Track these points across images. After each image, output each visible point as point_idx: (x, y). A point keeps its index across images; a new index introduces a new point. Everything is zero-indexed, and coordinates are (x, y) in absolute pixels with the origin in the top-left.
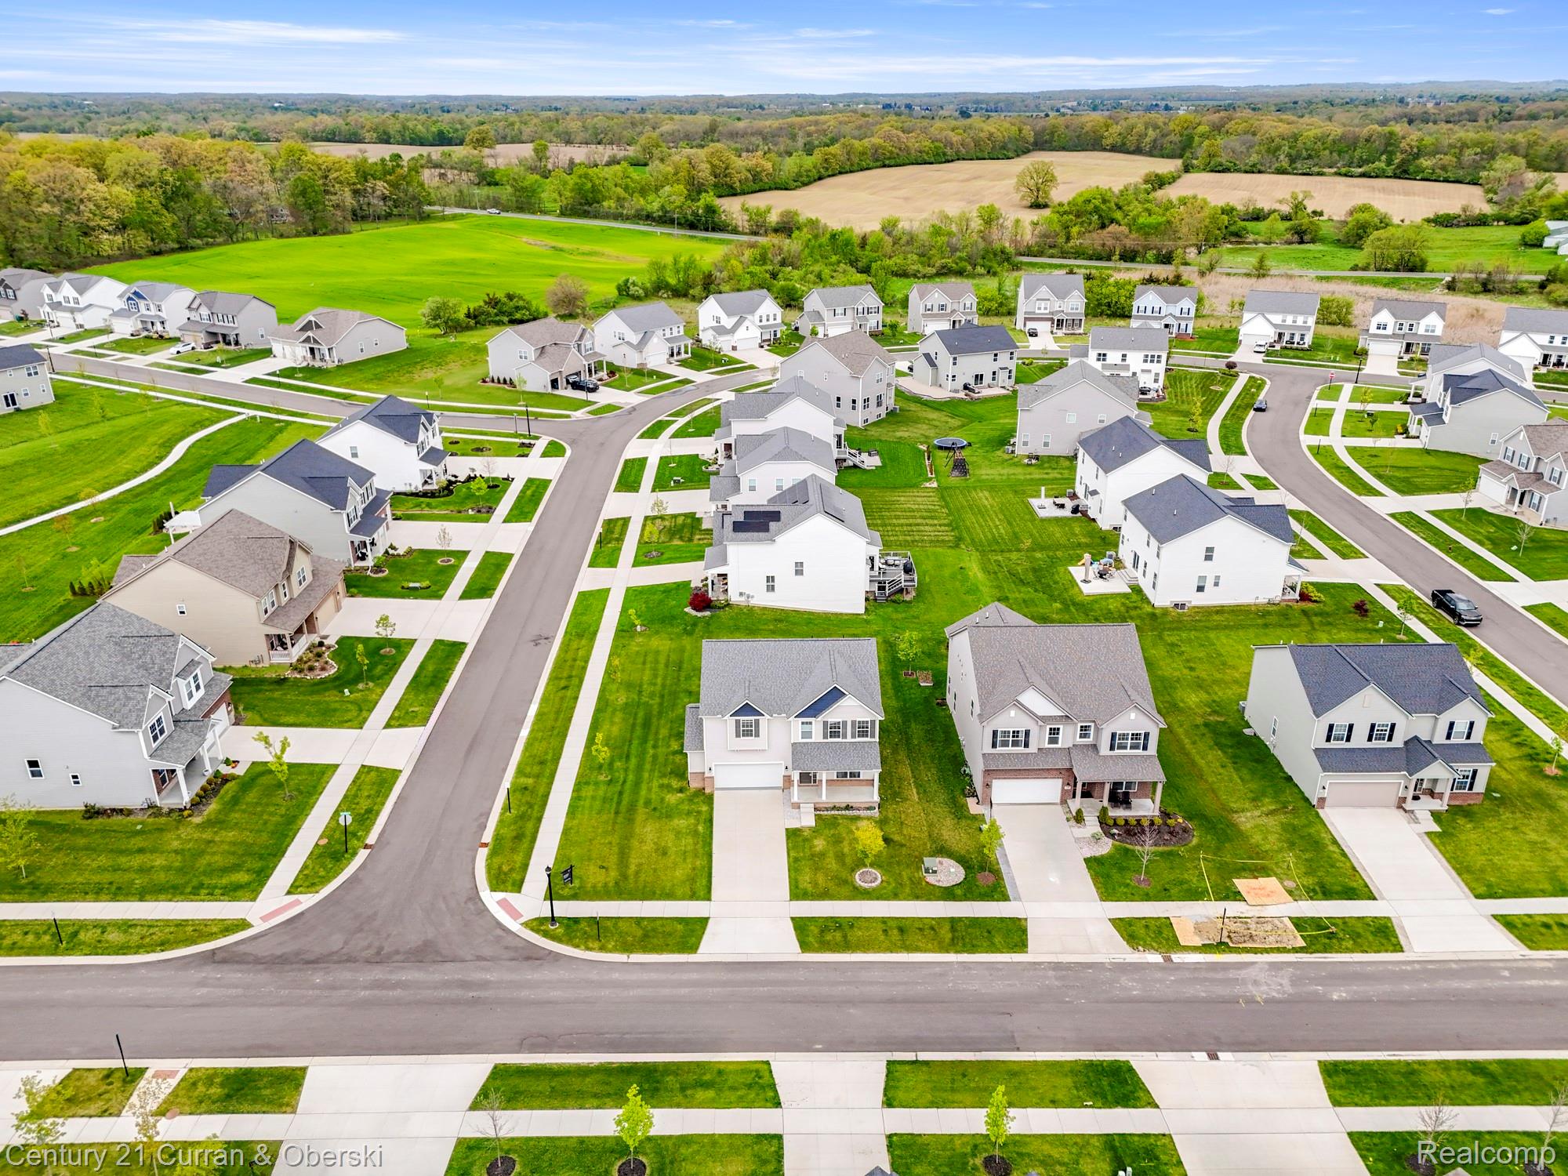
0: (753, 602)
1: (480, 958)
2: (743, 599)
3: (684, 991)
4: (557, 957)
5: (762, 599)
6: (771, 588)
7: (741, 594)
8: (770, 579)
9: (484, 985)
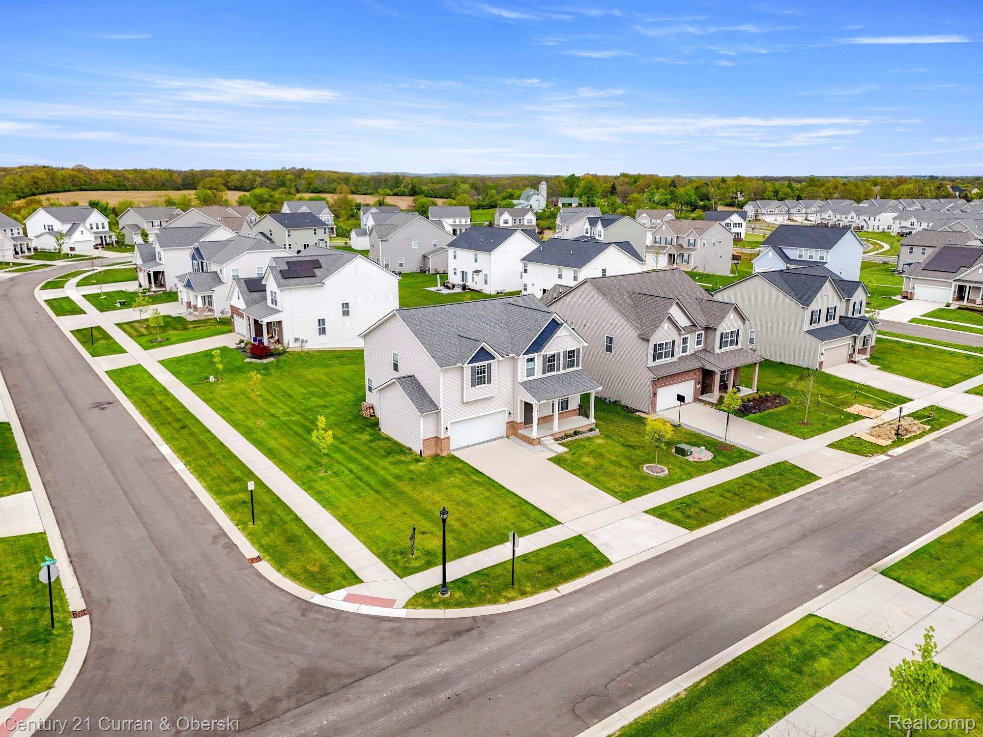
0: (308, 346)
1: (399, 658)
2: (298, 344)
3: (652, 594)
4: (488, 620)
5: (316, 343)
6: (323, 331)
7: (296, 340)
8: (321, 322)
9: (445, 680)
